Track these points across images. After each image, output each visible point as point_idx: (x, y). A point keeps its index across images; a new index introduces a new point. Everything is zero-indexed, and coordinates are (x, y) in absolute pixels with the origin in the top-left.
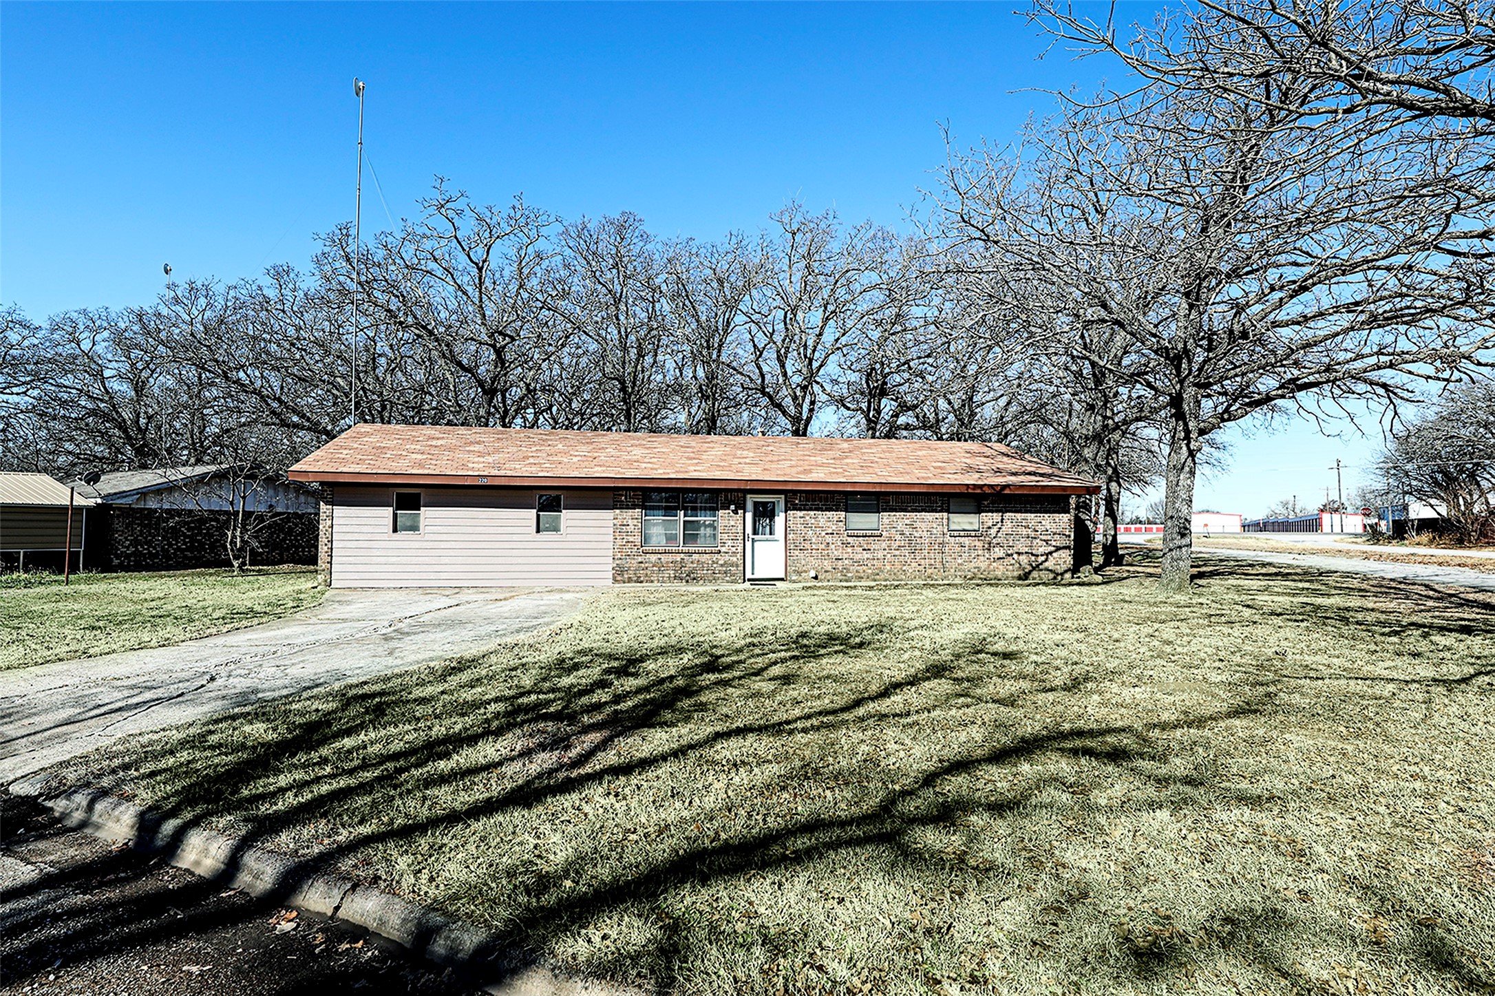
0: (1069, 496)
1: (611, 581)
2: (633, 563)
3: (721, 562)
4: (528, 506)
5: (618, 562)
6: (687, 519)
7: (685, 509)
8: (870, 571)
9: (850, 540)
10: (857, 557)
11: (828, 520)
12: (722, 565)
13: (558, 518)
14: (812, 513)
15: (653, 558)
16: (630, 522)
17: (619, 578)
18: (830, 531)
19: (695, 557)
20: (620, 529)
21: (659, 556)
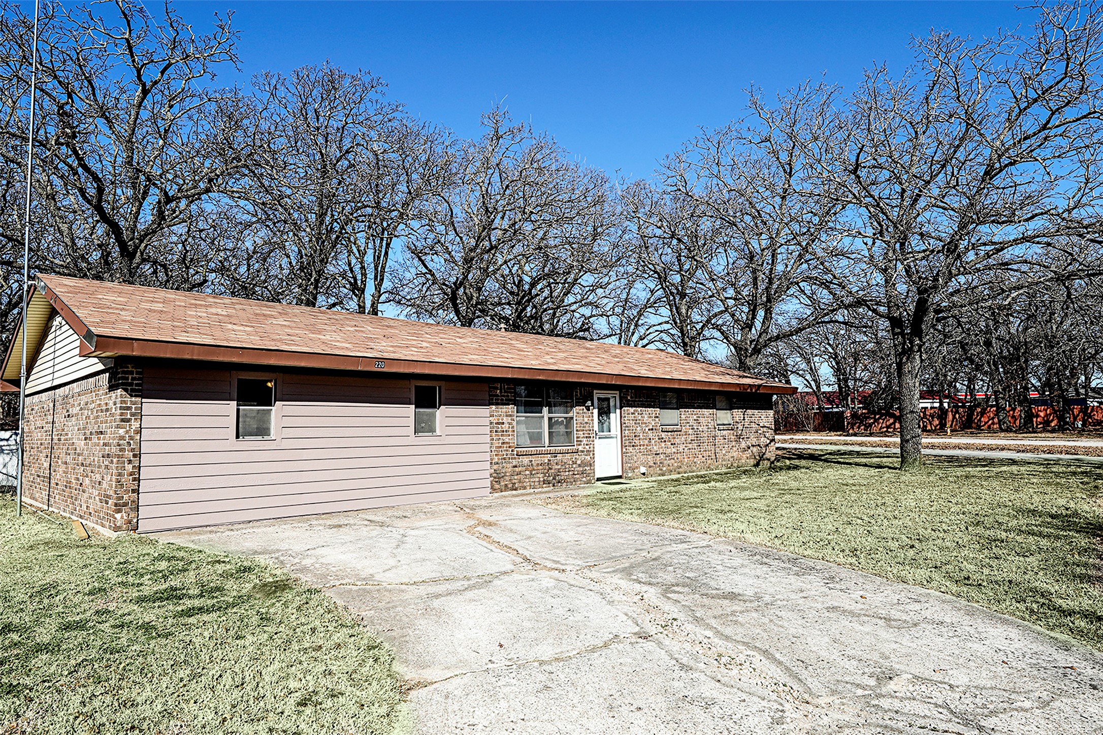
0: (772, 395)
1: (489, 490)
2: (509, 468)
3: (579, 462)
4: (402, 401)
5: (495, 467)
6: (551, 415)
7: (549, 405)
8: (676, 464)
9: (663, 435)
10: (669, 451)
11: (648, 416)
12: (579, 466)
13: (434, 415)
14: (639, 409)
15: (526, 460)
16: (505, 420)
17: (497, 486)
18: (651, 427)
19: (559, 457)
20: (496, 428)
21: (530, 458)
